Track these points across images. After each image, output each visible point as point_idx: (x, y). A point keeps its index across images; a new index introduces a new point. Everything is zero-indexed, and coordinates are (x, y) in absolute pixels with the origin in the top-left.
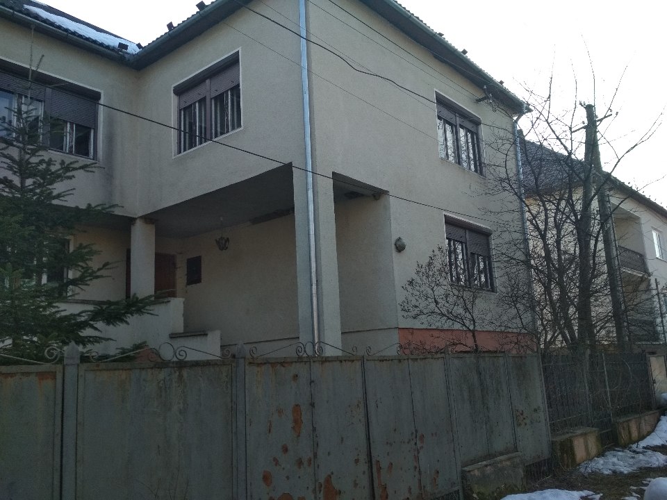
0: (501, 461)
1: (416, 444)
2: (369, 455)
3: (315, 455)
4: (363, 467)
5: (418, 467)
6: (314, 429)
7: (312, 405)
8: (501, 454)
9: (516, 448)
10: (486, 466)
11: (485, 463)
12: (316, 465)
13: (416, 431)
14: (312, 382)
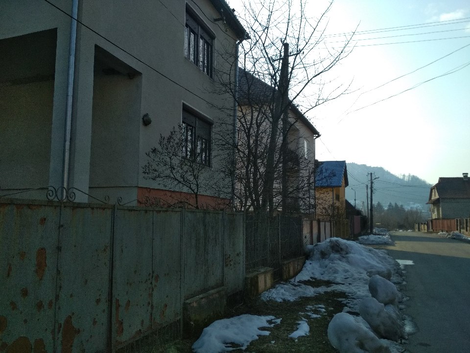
0: (212, 294)
1: (151, 283)
2: (111, 294)
3: (57, 297)
4: (104, 305)
5: (151, 302)
6: (58, 272)
7: (59, 249)
8: (213, 288)
9: (223, 283)
10: (202, 298)
11: (201, 296)
12: (57, 307)
13: (153, 272)
14: (61, 226)
